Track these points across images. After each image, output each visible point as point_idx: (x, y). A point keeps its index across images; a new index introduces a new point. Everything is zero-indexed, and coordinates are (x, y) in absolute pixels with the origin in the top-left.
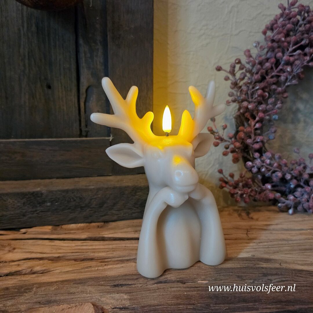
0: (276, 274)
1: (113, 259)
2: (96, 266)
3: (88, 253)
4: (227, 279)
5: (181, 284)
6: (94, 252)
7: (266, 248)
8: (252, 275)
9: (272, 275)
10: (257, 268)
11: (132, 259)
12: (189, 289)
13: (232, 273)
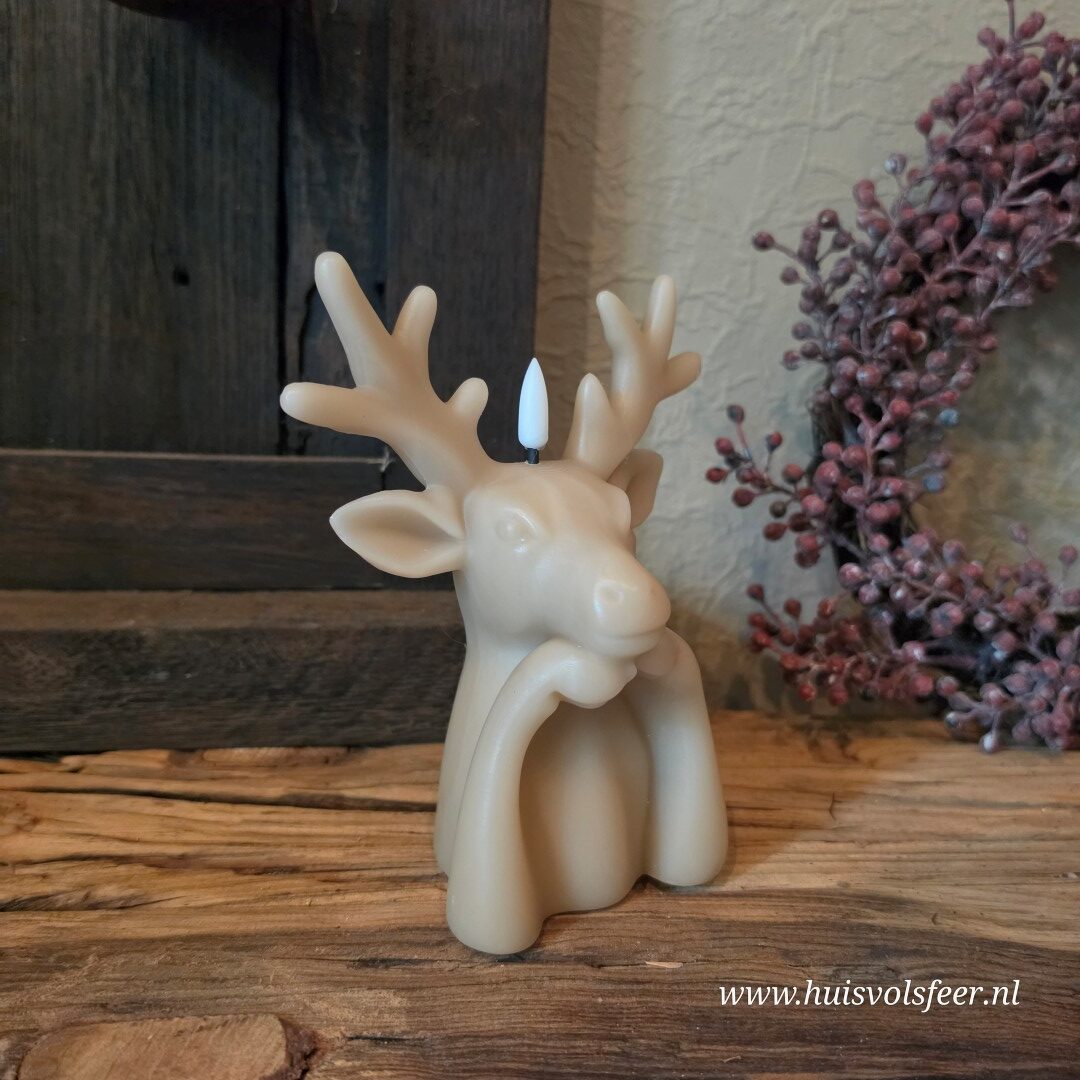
0: (916, 953)
1: (366, 873)
2: (307, 894)
3: (282, 849)
4: (746, 961)
5: (587, 968)
6: (304, 846)
7: (891, 861)
8: (834, 949)
9: (901, 953)
10: (852, 928)
11: (432, 877)
12: (614, 987)
13: (765, 938)
